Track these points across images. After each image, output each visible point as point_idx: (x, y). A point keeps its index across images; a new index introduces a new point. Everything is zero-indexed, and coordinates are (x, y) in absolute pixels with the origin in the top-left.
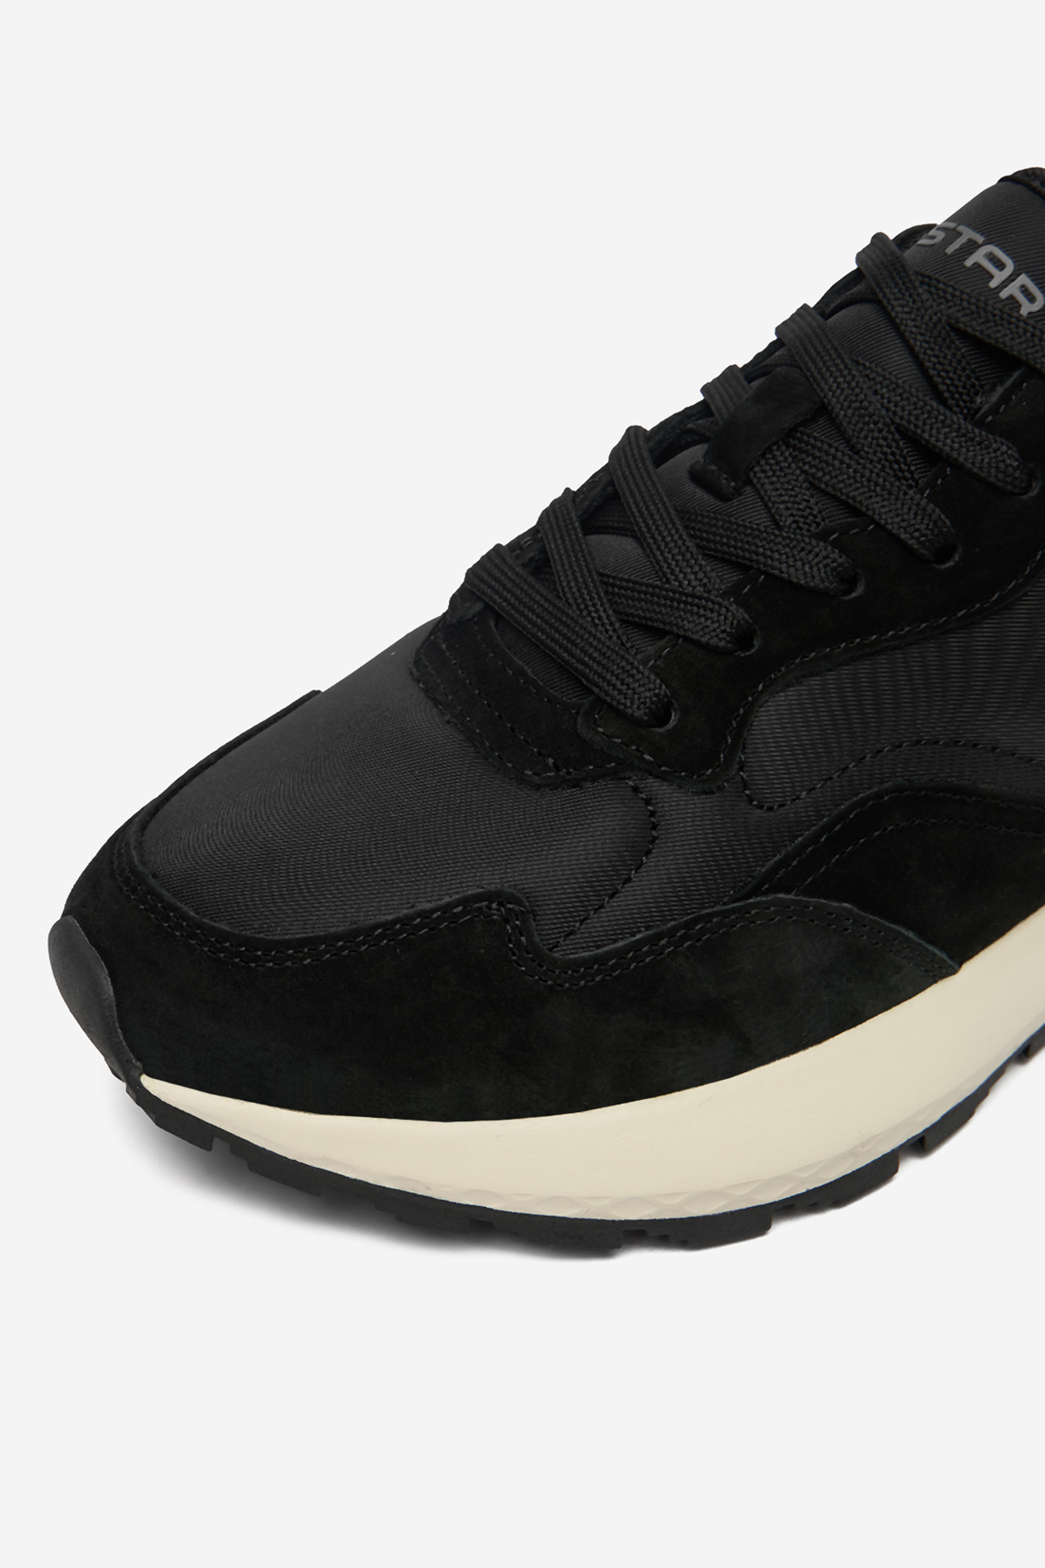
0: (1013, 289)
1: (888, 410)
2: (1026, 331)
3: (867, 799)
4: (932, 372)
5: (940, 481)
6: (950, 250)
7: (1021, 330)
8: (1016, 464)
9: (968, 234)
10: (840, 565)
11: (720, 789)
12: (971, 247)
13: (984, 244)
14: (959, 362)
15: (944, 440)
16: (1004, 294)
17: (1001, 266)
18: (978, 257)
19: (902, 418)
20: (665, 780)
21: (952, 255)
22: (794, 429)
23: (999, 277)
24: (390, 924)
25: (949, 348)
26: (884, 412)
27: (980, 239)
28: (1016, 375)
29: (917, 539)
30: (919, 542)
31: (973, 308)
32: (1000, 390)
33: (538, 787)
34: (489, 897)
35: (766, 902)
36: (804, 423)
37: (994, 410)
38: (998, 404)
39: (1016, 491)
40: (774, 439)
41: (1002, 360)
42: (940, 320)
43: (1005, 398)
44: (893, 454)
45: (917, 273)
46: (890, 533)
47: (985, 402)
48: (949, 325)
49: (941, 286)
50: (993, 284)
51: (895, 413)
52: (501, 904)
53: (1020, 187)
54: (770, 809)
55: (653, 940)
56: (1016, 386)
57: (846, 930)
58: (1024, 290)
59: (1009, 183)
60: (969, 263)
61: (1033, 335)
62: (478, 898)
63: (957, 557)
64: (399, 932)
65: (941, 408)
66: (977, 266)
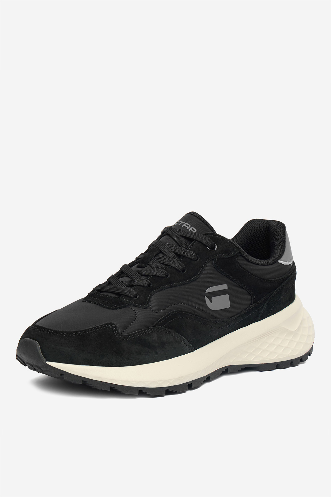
0: (191, 229)
1: (172, 250)
2: (194, 234)
3: (174, 312)
4: (178, 243)
5: (182, 259)
6: (179, 225)
7: (193, 235)
8: (195, 255)
9: (181, 222)
10: (165, 272)
11: (147, 308)
12: (183, 224)
13: (185, 223)
14: (183, 241)
15: (182, 253)
16: (189, 230)
17: (188, 226)
18: (184, 225)
19: (174, 250)
20: (137, 307)
21: (179, 226)
22: (156, 255)
23: (188, 228)
24: (91, 329)
25: (181, 239)
26: (171, 250)
27: (184, 223)
28: (193, 242)
29: (179, 268)
30: (179, 269)
31: (185, 232)
32: (190, 244)
33: (113, 309)
34: (109, 324)
35: (158, 327)
36: (157, 254)
37: (190, 247)
38: (191, 246)
39: (195, 260)
40: (152, 257)
41: (190, 240)
42: (179, 235)
43: (192, 245)
44: (173, 256)
45: (174, 229)
46: (174, 268)
47: (188, 247)
48: (181, 236)
49: (179, 230)
50: (187, 229)
51: (173, 250)
52: (111, 325)
53: (189, 215)
54: (156, 312)
55: (139, 332)
56: (193, 244)
57: (173, 335)
58: (193, 229)
59: (188, 215)
60: (182, 226)
61: (196, 235)
62: (107, 324)
63: (186, 271)
64: (94, 330)
65: (180, 247)
66: (184, 226)
